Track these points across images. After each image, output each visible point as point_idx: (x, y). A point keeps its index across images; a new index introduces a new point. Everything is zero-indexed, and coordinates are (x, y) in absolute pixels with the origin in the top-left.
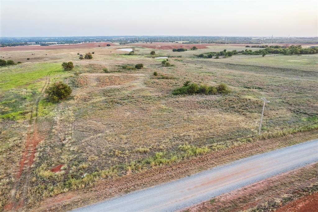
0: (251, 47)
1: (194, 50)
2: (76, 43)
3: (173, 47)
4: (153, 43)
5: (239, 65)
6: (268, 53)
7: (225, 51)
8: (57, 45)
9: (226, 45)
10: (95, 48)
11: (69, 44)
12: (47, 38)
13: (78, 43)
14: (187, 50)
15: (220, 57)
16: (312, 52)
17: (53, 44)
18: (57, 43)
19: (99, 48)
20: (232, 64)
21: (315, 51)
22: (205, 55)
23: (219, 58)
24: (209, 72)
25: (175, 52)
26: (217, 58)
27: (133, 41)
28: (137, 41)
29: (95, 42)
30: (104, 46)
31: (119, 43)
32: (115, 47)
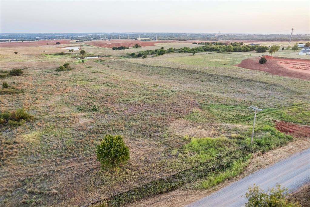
0: (198, 44)
1: (136, 48)
2: (34, 40)
4: (112, 40)
6: (203, 50)
7: (162, 48)
8: (9, 42)
9: (179, 41)
14: (128, 48)
15: (148, 56)
16: (246, 49)
18: (11, 40)
19: (48, 46)
21: (249, 49)
23: (147, 57)
25: (115, 51)
26: (145, 57)
27: (95, 38)
28: (99, 38)
29: (55, 39)
30: (53, 44)
31: (76, 40)
32: (64, 45)
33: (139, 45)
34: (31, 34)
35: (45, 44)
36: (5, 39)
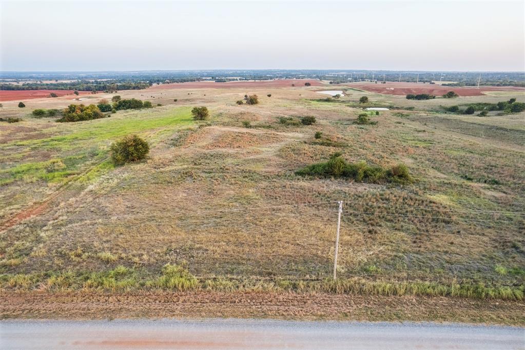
1: (449, 97)
2: (266, 80)
3: (415, 92)
4: (387, 82)
5: (517, 131)
8: (239, 81)
10: (285, 89)
11: (254, 81)
12: (231, 71)
13: (268, 79)
14: (434, 98)
15: (490, 113)
17: (234, 80)
18: (240, 79)
19: (294, 88)
20: (501, 129)
22: (460, 108)
23: (488, 114)
24: (425, 141)
26: (483, 114)
27: (356, 79)
28: (363, 79)
29: (295, 79)
30: (300, 86)
31: (330, 81)
32: (318, 87)
33: (455, 93)
34: (258, 71)
35: (289, 85)
36: (233, 78)
